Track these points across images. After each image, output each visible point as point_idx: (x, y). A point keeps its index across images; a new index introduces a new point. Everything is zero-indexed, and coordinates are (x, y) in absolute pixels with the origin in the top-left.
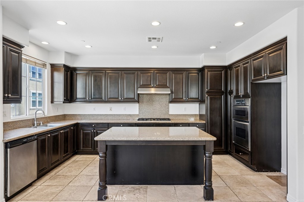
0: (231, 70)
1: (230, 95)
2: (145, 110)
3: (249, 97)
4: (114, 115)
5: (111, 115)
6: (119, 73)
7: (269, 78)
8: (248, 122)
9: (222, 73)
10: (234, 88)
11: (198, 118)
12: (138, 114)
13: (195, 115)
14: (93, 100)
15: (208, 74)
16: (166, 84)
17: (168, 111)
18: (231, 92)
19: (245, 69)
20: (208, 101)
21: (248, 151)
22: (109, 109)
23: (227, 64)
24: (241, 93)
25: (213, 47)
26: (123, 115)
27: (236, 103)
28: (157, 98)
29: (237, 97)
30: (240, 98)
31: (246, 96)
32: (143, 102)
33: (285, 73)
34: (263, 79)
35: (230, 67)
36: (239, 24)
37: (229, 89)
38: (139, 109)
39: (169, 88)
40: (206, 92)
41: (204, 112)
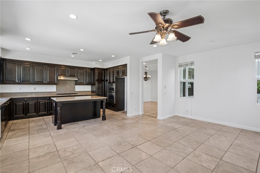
0: (107, 71)
1: (107, 82)
2: (60, 89)
3: (115, 83)
4: (38, 92)
5: (35, 92)
6: (43, 66)
7: (122, 76)
8: (114, 93)
9: (103, 72)
10: (108, 79)
11: (91, 92)
12: (56, 91)
13: (89, 91)
14: (22, 82)
15: (97, 72)
16: (74, 75)
17: (75, 89)
18: (107, 81)
19: (113, 72)
20: (97, 84)
21: (114, 104)
22: (33, 89)
23: (105, 68)
24: (111, 81)
25: (100, 60)
26: (45, 92)
27: (109, 85)
28: (68, 82)
29: (110, 82)
30: (111, 83)
31: (113, 82)
32: (59, 84)
33: (126, 75)
34: (120, 76)
35: (106, 69)
36: (113, 56)
37: (106, 79)
38: (56, 88)
39: (76, 77)
40: (96, 80)
41: (94, 90)
